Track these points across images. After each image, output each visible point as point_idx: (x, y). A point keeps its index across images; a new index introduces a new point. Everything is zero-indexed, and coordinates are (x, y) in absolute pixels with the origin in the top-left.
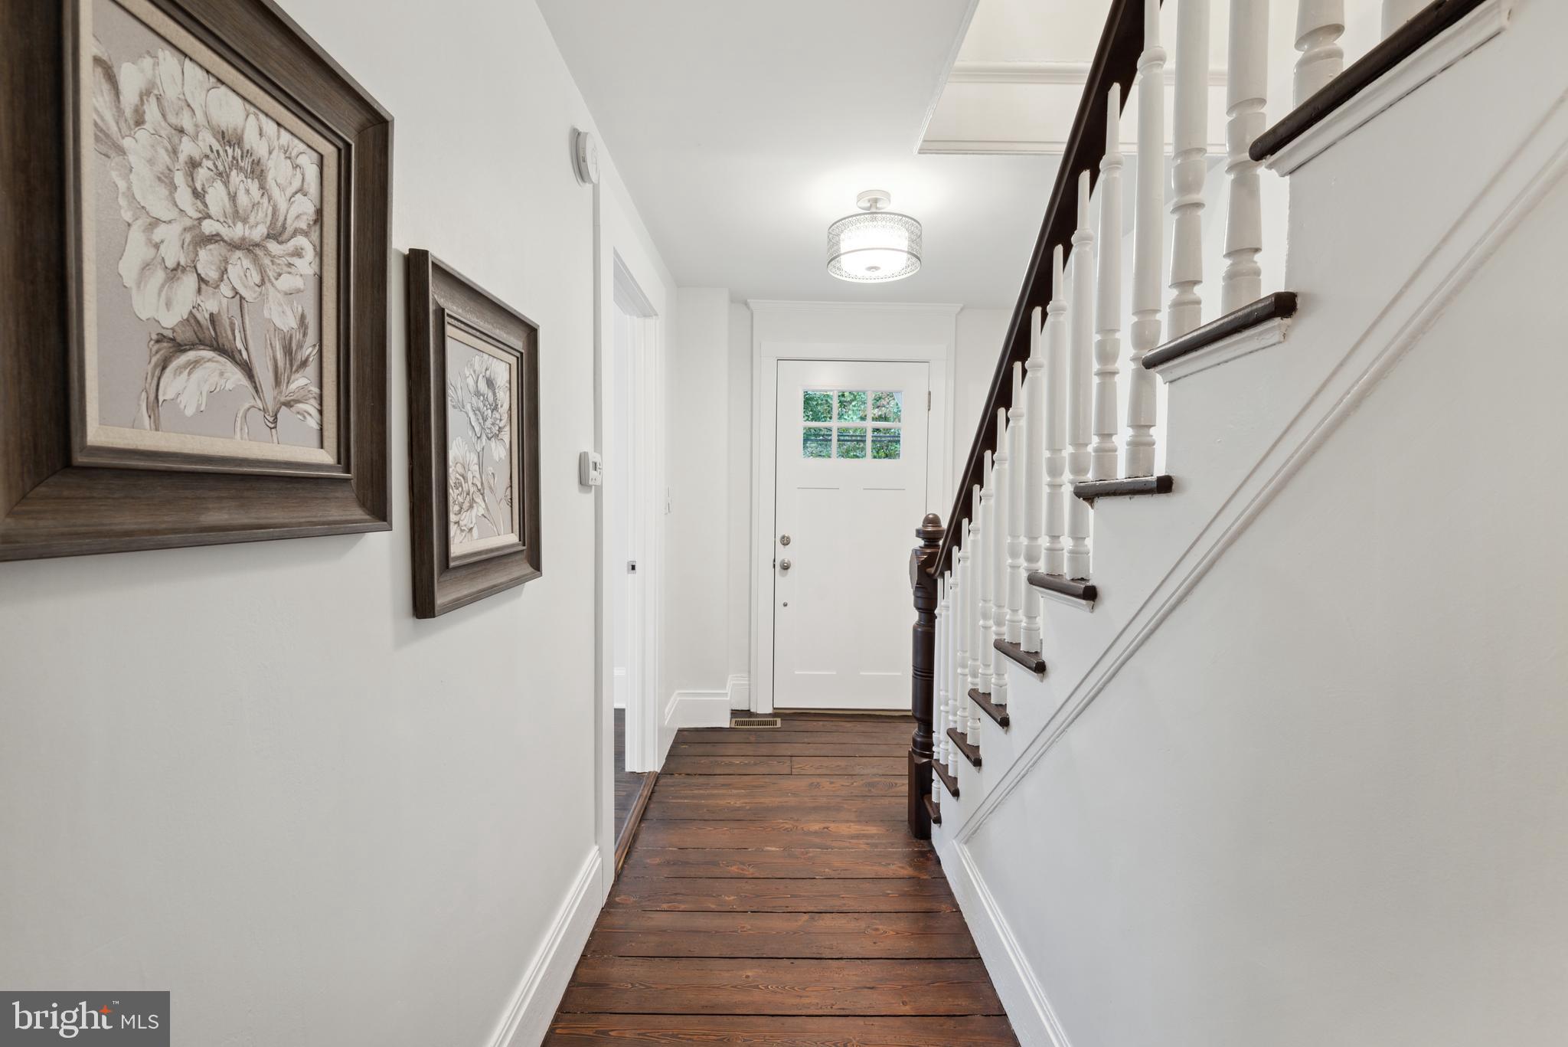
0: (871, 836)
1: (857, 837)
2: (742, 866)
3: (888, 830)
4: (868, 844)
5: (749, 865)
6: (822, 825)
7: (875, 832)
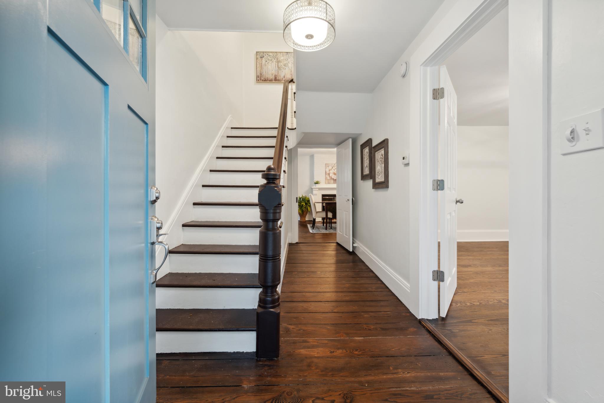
0: (304, 348)
1: (313, 347)
2: (369, 328)
3: (294, 352)
4: (308, 342)
5: (366, 329)
6: (335, 354)
7: (302, 350)
